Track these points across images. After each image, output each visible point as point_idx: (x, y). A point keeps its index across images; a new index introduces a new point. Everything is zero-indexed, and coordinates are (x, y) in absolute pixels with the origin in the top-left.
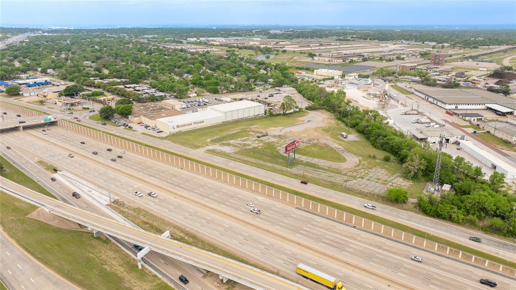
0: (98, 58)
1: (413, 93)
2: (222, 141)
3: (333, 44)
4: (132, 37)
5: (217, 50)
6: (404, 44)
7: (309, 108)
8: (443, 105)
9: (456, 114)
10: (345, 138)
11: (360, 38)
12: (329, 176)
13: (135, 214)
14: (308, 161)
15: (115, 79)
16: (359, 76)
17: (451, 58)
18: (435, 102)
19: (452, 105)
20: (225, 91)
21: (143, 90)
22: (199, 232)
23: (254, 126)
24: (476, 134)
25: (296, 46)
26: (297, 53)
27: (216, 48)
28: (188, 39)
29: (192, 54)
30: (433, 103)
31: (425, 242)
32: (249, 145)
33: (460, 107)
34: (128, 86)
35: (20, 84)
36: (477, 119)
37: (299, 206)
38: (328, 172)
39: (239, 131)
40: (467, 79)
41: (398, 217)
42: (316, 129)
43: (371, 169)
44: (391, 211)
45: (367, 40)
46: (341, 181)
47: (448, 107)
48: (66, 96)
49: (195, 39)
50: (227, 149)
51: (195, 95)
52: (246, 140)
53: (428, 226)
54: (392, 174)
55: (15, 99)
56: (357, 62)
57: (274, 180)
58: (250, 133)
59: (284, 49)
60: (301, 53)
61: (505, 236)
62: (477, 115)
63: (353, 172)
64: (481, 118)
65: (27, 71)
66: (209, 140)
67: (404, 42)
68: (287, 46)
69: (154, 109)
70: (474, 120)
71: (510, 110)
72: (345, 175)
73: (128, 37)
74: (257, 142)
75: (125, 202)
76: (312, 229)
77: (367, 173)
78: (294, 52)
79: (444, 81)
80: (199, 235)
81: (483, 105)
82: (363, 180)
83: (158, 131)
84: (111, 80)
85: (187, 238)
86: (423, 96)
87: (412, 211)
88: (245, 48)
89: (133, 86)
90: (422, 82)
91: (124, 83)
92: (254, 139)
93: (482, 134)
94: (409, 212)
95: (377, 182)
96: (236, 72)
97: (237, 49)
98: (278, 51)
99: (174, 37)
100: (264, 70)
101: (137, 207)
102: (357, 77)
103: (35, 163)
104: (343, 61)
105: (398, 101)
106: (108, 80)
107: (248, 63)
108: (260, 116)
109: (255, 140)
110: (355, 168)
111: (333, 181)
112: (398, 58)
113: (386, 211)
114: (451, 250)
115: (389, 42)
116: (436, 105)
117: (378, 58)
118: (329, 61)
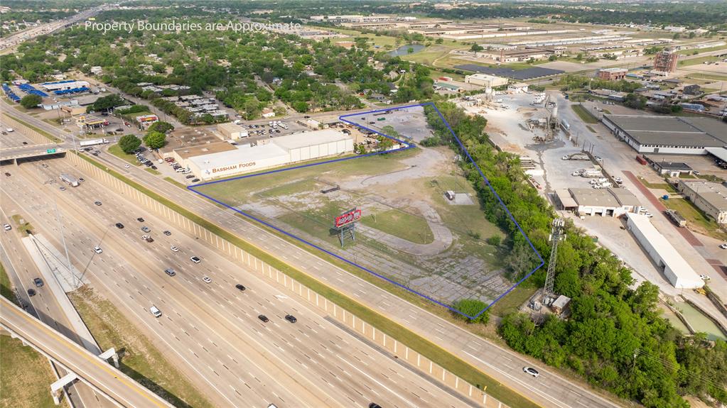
0: (170, 50)
1: (600, 121)
2: (269, 196)
3: (521, 29)
4: (237, 13)
5: (343, 36)
6: (633, 30)
7: (426, 144)
9: (651, 162)
10: (451, 200)
11: (565, 20)
12: (394, 268)
13: (98, 310)
14: (374, 238)
15: (172, 86)
16: (531, 88)
17: (696, 56)
18: (627, 139)
19: (650, 146)
20: (318, 110)
21: (201, 105)
22: (168, 349)
23: (328, 172)
24: (667, 201)
25: (462, 32)
26: (459, 43)
27: (343, 34)
28: (311, 17)
29: (305, 43)
30: (624, 141)
32: (305, 205)
33: (662, 150)
34: (184, 98)
35: (49, 91)
36: (681, 173)
38: (395, 260)
39: (302, 179)
40: (701, 97)
41: (465, 347)
42: (415, 183)
43: (463, 258)
44: (459, 335)
45: (574, 22)
46: (407, 277)
47: (642, 149)
48: (96, 111)
49: (322, 17)
50: (269, 211)
51: (272, 114)
52: (303, 196)
53: (504, 368)
54: (491, 270)
55: (31, 114)
56: (541, 62)
57: (310, 269)
58: (317, 184)
59: (442, 36)
60: (464, 44)
62: (684, 166)
63: (433, 263)
64: (687, 171)
65: (67, 69)
66: (252, 193)
67: (632, 26)
68: (447, 32)
69: (198, 138)
70: (675, 175)
72: (419, 266)
73: (230, 13)
74: (317, 201)
75: (95, 291)
76: (331, 356)
77: (452, 266)
78: (455, 41)
79: (660, 100)
80: (166, 355)
81: (701, 149)
82: (440, 277)
83: (188, 175)
84: (167, 87)
85: (148, 356)
86: (613, 127)
87: (492, 338)
88: (386, 34)
89: (190, 97)
90: (623, 102)
91: (180, 93)
92: (316, 194)
93: (677, 202)
94: (487, 340)
95: (459, 283)
96: (350, 76)
97: (373, 36)
98: (431, 39)
99: (293, 14)
100: (396, 72)
101: (105, 299)
102: (526, 89)
103: (9, 218)
104: (519, 60)
105: (569, 135)
106: (162, 87)
107: (377, 60)
108: (346, 154)
109: (316, 197)
110: (439, 256)
111: (396, 276)
112: (607, 57)
113: (452, 335)
115: (607, 26)
116: (628, 143)
117: (576, 56)
118: (498, 59)
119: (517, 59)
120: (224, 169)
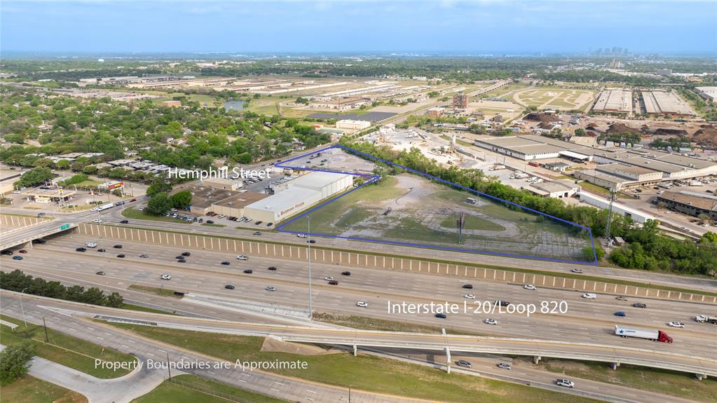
2: (348, 224)
7: (393, 173)
8: (521, 157)
9: (540, 165)
10: (474, 203)
11: (333, 74)
16: (397, 127)
18: (509, 153)
19: (531, 155)
20: (258, 159)
26: (276, 97)
30: (506, 154)
31: (648, 291)
32: (386, 225)
33: (537, 157)
37: (509, 282)
38: (503, 243)
39: (351, 209)
42: (432, 198)
43: (537, 233)
45: (341, 75)
46: (525, 249)
47: (527, 157)
49: (94, 79)
50: (369, 233)
52: (374, 220)
56: (369, 108)
60: (282, 97)
61: (692, 274)
62: (560, 164)
63: (526, 239)
66: (332, 225)
71: (585, 157)
72: (521, 242)
74: (391, 220)
75: (329, 313)
77: (538, 238)
78: (270, 96)
79: (489, 127)
81: (556, 153)
82: (543, 245)
86: (491, 148)
90: (470, 130)
93: (583, 184)
102: (394, 128)
103: (128, 289)
104: (352, 108)
105: (471, 155)
108: (349, 188)
109: (385, 219)
110: (522, 234)
112: (410, 101)
114: (672, 294)
116: (511, 156)
117: (388, 101)
118: (335, 108)
119: (350, 106)
120: (287, 211)
